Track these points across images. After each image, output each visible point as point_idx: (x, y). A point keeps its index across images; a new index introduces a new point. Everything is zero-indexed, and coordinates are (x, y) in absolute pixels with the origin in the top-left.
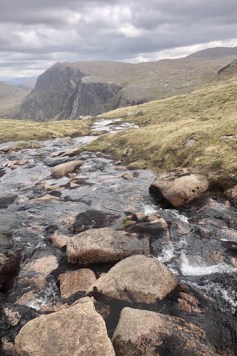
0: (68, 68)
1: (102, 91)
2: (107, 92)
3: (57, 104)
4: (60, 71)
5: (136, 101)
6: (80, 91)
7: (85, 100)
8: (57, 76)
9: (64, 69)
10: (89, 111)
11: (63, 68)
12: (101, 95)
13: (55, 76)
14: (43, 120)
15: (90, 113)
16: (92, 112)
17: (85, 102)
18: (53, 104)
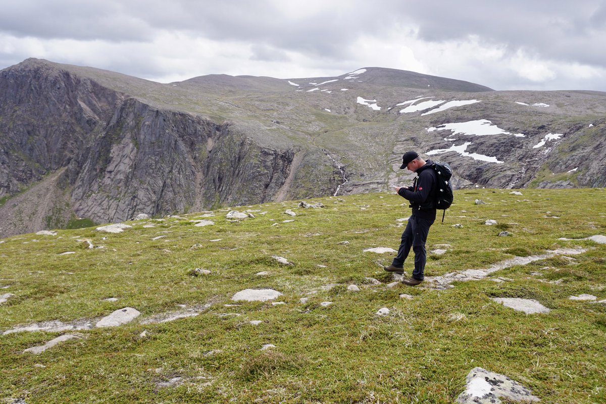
0: (67, 75)
1: (186, 128)
2: (196, 130)
3: (46, 149)
4: (47, 78)
5: (278, 150)
6: (149, 126)
7: (160, 144)
8: (40, 88)
9: (57, 75)
10: (172, 168)
11: (55, 73)
12: (185, 137)
13: (35, 88)
14: (6, 185)
15: (174, 171)
16: (177, 170)
17: (159, 147)
18: (31, 150)
